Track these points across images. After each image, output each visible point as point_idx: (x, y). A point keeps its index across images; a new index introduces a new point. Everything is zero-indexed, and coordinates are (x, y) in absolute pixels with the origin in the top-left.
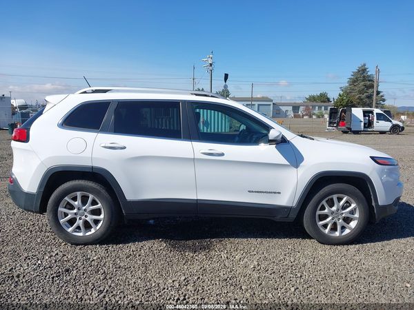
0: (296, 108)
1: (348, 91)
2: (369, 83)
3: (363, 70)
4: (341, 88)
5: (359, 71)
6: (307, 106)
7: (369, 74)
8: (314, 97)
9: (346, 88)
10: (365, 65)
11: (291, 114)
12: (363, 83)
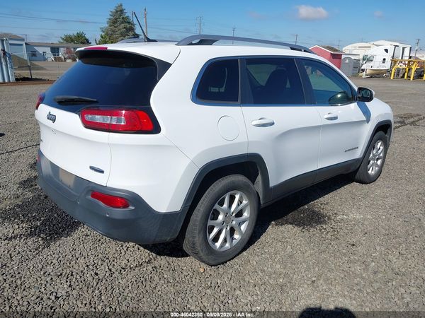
0: (55, 50)
1: (110, 32)
2: (128, 26)
3: (120, 11)
4: (101, 28)
5: (117, 11)
6: (68, 48)
7: (127, 15)
8: (70, 37)
9: (107, 29)
10: (121, 5)
11: (50, 57)
12: (123, 25)
